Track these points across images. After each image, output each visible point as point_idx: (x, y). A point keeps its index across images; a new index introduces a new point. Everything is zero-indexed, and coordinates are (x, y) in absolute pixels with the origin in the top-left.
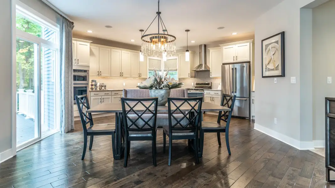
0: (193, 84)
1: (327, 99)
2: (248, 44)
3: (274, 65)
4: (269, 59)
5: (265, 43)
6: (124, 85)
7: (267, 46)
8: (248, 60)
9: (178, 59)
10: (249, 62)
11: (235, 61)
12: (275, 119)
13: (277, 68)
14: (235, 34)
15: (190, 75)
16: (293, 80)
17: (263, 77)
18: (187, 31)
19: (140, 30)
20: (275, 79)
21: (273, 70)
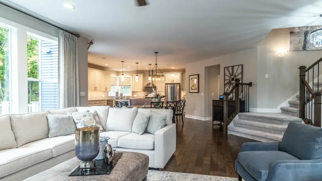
0: (143, 95)
1: (213, 100)
2: (179, 74)
3: (195, 88)
4: (192, 85)
5: (191, 77)
6: (94, 96)
7: (192, 79)
8: (179, 83)
9: (131, 78)
10: (180, 84)
11: (173, 83)
12: (195, 111)
13: (196, 89)
14: (173, 68)
15: (142, 90)
16: (202, 94)
17: (190, 92)
18: (150, 65)
19: (122, 62)
20: (195, 93)
21: (194, 89)
